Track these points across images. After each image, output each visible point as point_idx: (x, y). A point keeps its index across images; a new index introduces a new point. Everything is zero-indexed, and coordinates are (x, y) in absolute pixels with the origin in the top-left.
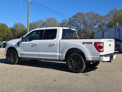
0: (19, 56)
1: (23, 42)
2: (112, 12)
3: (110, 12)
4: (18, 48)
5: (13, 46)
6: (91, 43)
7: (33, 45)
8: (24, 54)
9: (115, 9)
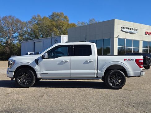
0: (39, 76)
1: (44, 60)
2: (35, 18)
3: (33, 18)
4: (37, 66)
5: (28, 64)
6: (133, 60)
7: (62, 63)
8: (47, 73)
9: (38, 16)
